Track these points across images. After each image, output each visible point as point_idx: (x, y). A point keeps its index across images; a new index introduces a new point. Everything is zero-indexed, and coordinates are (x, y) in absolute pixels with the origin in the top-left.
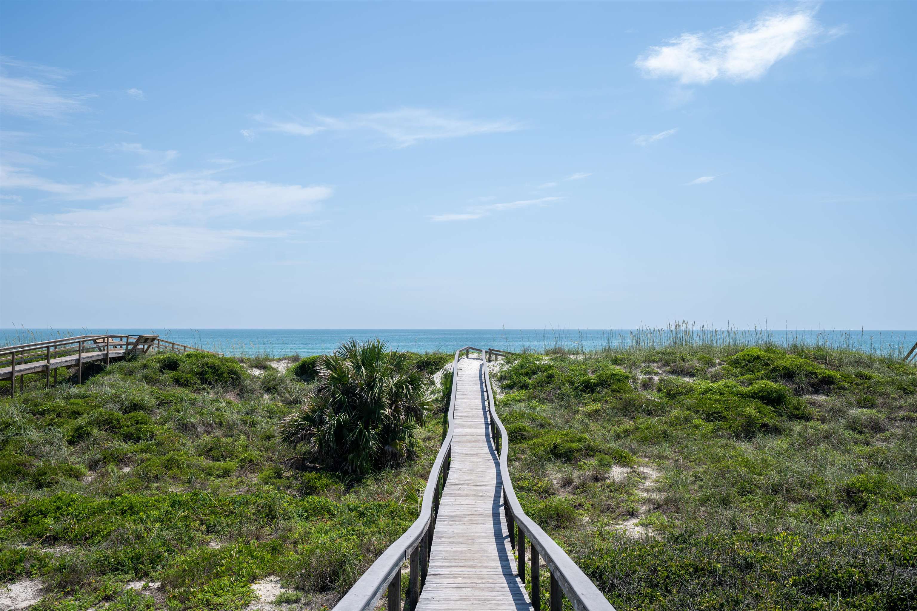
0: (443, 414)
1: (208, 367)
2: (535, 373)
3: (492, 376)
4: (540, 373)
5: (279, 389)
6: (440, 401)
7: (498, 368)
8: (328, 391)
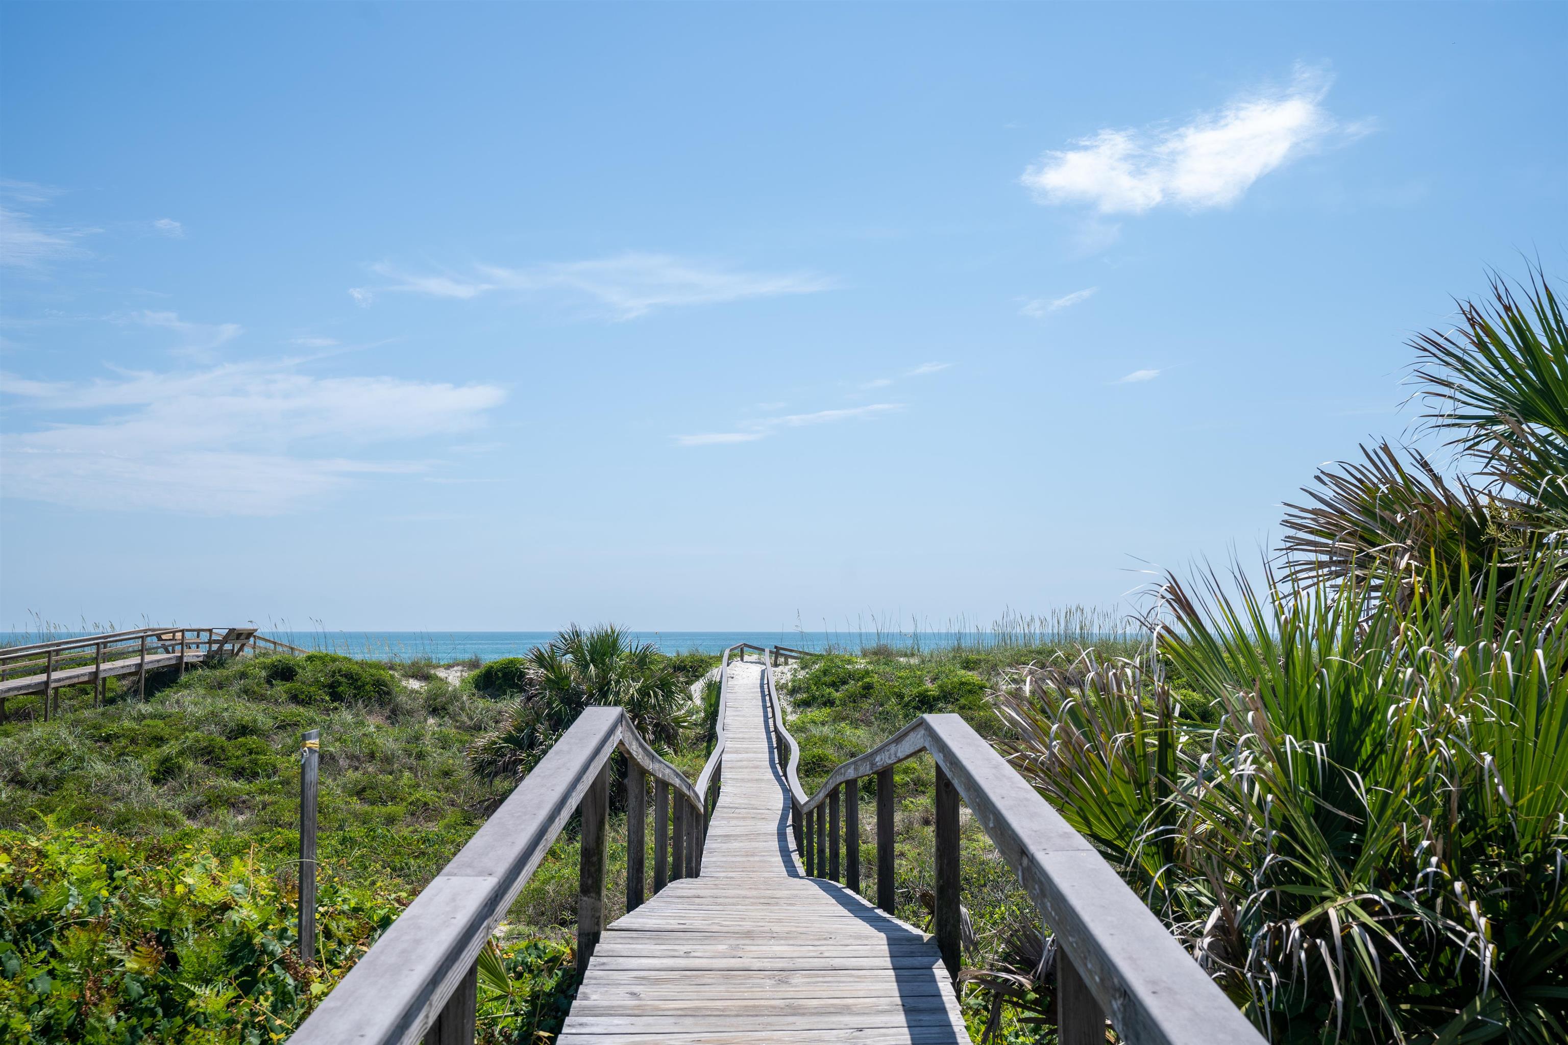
0: (705, 744)
1: (341, 676)
2: (844, 683)
3: (780, 688)
4: (853, 682)
5: (451, 709)
6: (700, 725)
7: (789, 676)
8: (542, 698)
